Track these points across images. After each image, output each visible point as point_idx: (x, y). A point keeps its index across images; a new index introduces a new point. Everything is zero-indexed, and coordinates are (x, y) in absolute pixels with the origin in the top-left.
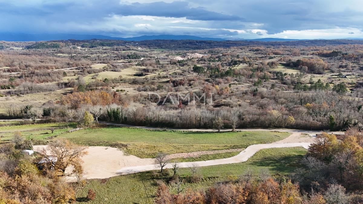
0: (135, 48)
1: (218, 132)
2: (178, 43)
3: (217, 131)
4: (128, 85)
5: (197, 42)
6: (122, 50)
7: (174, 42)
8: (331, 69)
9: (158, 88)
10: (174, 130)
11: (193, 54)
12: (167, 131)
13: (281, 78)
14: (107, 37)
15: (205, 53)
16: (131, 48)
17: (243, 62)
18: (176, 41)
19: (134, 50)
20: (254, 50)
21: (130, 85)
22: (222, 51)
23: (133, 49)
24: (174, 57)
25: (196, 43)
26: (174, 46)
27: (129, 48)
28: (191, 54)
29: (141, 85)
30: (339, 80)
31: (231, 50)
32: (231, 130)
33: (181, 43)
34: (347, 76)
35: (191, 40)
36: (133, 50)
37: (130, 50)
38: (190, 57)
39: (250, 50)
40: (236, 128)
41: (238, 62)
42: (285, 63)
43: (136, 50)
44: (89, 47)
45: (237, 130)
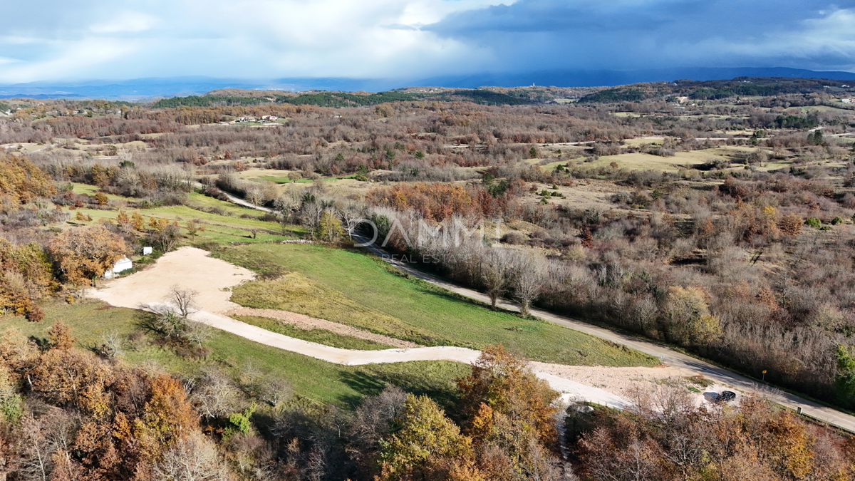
0: (834, 101)
1: (491, 308)
6: (788, 104)
14: (800, 71)
16: (817, 100)
19: (825, 105)
23: (825, 101)
27: (811, 100)
36: (822, 104)
37: (813, 104)
43: (832, 106)
44: (708, 99)
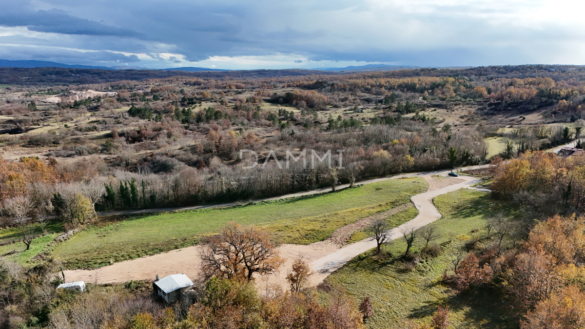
1: (333, 191)
2: (31, 73)
3: (331, 190)
4: (23, 150)
5: (71, 71)
7: (21, 71)
8: (332, 103)
9: (104, 148)
10: (266, 200)
11: (84, 92)
12: (255, 204)
13: (290, 118)
15: (106, 90)
17: (203, 99)
18: (27, 70)
20: (192, 83)
21: (26, 148)
22: (137, 85)
24: (43, 97)
25: (70, 74)
26: (28, 79)
28: (79, 92)
29: (51, 146)
30: (357, 116)
31: (153, 84)
32: (348, 186)
33: (36, 73)
34: (363, 111)
35: (58, 68)
38: (79, 97)
39: (184, 84)
40: (356, 182)
41: (195, 100)
42: (269, 98)
45: (359, 184)
